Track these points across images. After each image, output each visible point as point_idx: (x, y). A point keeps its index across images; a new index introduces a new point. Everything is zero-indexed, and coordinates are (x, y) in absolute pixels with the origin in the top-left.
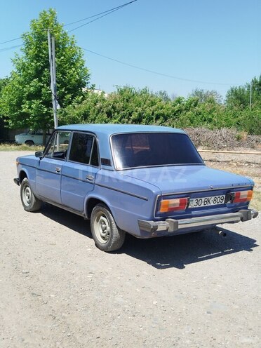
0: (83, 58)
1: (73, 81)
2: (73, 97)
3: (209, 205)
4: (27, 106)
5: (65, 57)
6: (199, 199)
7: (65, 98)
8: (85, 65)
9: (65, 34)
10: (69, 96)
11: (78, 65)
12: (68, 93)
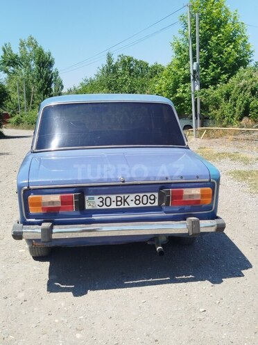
0: (246, 34)
1: (231, 60)
2: (229, 78)
3: (126, 206)
4: (181, 91)
5: (223, 33)
6: (104, 197)
7: (220, 78)
8: (248, 41)
9: (227, 10)
10: (224, 76)
11: (240, 42)
12: (224, 73)
